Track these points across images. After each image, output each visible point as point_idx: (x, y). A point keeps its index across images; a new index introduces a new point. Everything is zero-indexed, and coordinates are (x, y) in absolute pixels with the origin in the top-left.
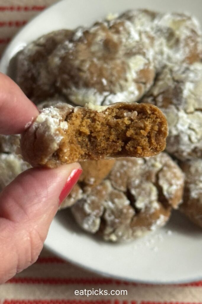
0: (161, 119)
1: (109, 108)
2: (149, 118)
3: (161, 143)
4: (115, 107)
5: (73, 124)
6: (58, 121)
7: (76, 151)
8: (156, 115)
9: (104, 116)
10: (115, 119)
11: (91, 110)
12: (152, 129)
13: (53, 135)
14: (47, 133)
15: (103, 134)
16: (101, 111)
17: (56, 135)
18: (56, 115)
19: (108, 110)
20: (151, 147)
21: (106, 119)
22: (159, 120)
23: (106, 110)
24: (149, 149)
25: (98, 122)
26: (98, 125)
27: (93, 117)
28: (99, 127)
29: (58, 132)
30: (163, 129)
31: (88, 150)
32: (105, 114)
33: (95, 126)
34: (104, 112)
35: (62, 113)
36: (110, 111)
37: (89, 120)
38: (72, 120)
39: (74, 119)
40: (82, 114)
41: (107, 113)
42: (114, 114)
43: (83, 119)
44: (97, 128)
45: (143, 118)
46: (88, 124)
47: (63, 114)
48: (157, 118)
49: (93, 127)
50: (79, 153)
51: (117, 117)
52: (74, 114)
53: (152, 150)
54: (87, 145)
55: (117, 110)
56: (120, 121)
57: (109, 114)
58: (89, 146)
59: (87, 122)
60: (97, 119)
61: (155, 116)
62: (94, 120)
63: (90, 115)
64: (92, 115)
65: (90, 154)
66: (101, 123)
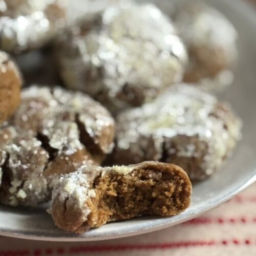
0: (184, 180)
1: (135, 170)
2: (173, 179)
3: (185, 202)
4: (141, 168)
5: (101, 189)
6: (86, 189)
7: (104, 214)
8: (180, 176)
9: (130, 178)
10: (141, 181)
11: (117, 173)
12: (176, 189)
13: (82, 209)
14: (76, 206)
15: (130, 195)
16: (128, 173)
17: (84, 208)
18: (84, 183)
19: (134, 172)
20: (176, 206)
21: (132, 180)
22: (182, 181)
23: (132, 172)
24: (174, 208)
25: (125, 184)
26: (125, 186)
27: (120, 179)
28: (126, 189)
29: (86, 205)
30: (186, 189)
31: (116, 210)
32: (131, 175)
33: (122, 188)
34: (130, 174)
35: (89, 179)
36: (136, 172)
37: (116, 183)
38: (99, 185)
39: (101, 183)
40: (109, 177)
41: (133, 175)
42: (140, 175)
43: (110, 182)
44: (123, 190)
45: (167, 179)
46: (116, 186)
47: (91, 180)
48: (181, 179)
49: (120, 189)
50: (108, 215)
51: (143, 178)
52: (101, 179)
53: (177, 209)
54: (115, 206)
55: (143, 171)
56: (145, 182)
57: (135, 176)
58: (117, 207)
59: (113, 185)
60: (124, 181)
61: (179, 178)
62: (120, 183)
63: (116, 178)
64: (119, 178)
65: (118, 214)
66: (127, 184)
